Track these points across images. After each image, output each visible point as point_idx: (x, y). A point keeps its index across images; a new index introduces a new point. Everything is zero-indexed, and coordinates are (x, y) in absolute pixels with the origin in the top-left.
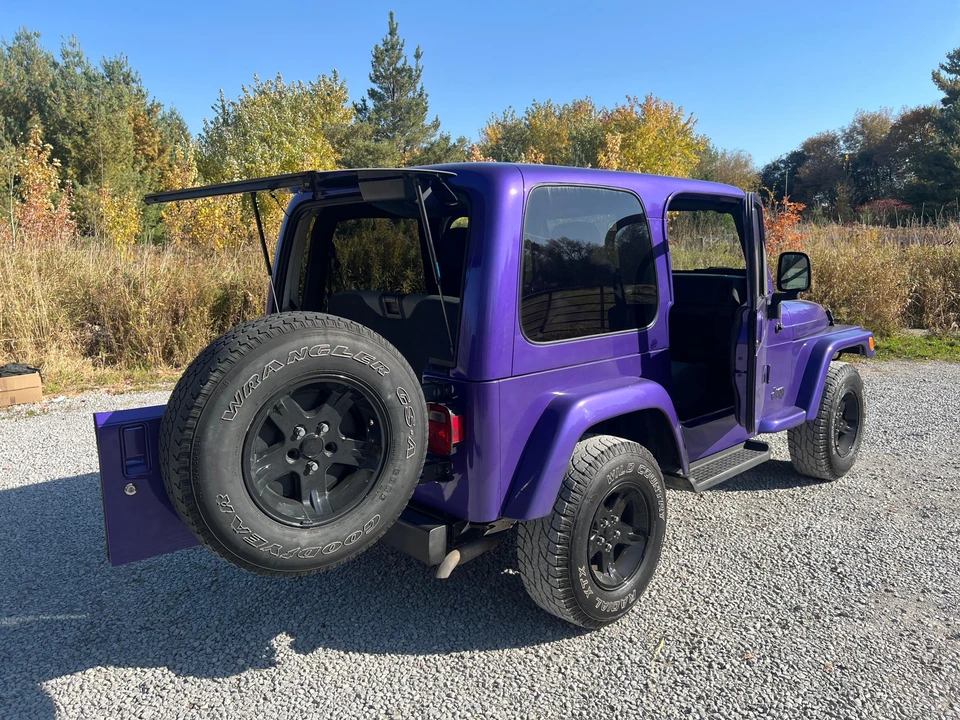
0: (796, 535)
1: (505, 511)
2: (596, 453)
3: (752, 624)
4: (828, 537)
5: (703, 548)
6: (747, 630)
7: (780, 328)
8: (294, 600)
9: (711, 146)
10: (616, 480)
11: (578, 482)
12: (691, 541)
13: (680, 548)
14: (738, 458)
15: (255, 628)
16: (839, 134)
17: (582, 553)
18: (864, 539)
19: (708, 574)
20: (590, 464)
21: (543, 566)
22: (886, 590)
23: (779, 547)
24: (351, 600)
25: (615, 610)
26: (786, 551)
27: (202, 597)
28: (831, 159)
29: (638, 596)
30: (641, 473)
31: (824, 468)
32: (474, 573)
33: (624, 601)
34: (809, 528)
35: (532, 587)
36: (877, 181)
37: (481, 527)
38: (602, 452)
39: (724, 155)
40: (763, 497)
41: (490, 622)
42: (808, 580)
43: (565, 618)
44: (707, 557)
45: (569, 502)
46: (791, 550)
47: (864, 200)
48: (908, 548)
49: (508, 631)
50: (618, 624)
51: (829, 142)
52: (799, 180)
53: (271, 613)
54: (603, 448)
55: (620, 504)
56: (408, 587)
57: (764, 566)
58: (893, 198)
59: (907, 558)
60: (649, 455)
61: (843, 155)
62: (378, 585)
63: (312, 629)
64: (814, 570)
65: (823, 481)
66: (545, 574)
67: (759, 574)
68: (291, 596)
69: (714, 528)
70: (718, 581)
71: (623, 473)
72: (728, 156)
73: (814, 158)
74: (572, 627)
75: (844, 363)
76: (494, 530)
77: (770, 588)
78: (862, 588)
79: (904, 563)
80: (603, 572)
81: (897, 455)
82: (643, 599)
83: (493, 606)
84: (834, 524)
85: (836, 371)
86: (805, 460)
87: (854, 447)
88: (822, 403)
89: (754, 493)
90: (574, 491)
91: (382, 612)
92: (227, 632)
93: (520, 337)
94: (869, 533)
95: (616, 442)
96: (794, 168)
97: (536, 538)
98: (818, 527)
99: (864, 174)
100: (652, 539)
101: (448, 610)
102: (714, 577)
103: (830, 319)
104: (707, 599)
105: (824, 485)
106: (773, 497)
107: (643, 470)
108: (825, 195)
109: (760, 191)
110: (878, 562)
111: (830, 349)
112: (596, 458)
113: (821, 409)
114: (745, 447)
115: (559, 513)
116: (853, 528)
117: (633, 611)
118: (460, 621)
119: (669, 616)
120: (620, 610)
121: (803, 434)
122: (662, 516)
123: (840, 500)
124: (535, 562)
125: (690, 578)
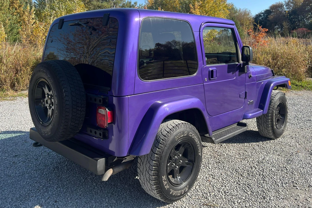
0: (258, 162)
1: (130, 152)
2: (171, 127)
3: (237, 201)
4: (271, 163)
5: (220, 167)
6: (234, 203)
7: (251, 76)
8: (45, 190)
9: (235, 7)
10: (179, 139)
11: (163, 140)
12: (215, 164)
13: (210, 167)
14: (234, 129)
15: (26, 203)
16: (284, 3)
17: (164, 170)
18: (286, 164)
19: (221, 179)
20: (168, 132)
21: (147, 176)
22: (294, 186)
23: (251, 167)
24: (70, 190)
25: (179, 194)
26: (254, 169)
27: (6, 188)
28: (281, 12)
29: (190, 188)
30: (191, 136)
31: (271, 134)
32: (123, 178)
33: (183, 191)
34: (264, 159)
35: (144, 185)
36: (299, 21)
37: (121, 159)
38: (173, 127)
39: (240, 10)
40: (246, 146)
41: (127, 200)
42: (262, 182)
43: (157, 198)
44: (221, 171)
45: (158, 148)
46: (256, 168)
47: (294, 28)
48: (304, 168)
49: (134, 204)
50: (181, 201)
51: (280, 6)
52: (269, 20)
53: (34, 196)
54: (174, 125)
55: (182, 149)
56: (94, 184)
57: (244, 175)
58: (305, 28)
59: (303, 172)
60: (194, 128)
61: (285, 11)
62: (82, 183)
63: (51, 203)
64: (265, 177)
65: (271, 139)
66: (148, 179)
67: (242, 179)
68: (44, 188)
69: (225, 159)
70: (225, 182)
71: (182, 136)
72: (241, 11)
73: (274, 12)
74: (161, 202)
75: (278, 91)
76: (126, 160)
77: (246, 185)
78: (284, 185)
79: (302, 174)
80: (174, 178)
81: (302, 128)
82: (192, 190)
83: (129, 193)
84: (274, 157)
85: (275, 94)
86: (264, 130)
87: (284, 125)
88: (269, 107)
89: (243, 144)
90: (161, 144)
91: (82, 195)
92: (14, 204)
93: (138, 78)
94: (289, 162)
95: (180, 123)
96: (267, 16)
97: (144, 164)
98: (268, 159)
99: (294, 18)
100: (196, 164)
101: (109, 195)
102: (223, 180)
103: (273, 73)
104: (219, 190)
105: (271, 141)
106: (251, 146)
107: (191, 134)
108: (279, 26)
109: (254, 24)
110: (291, 174)
111: (272, 85)
112: (171, 129)
113: (269, 110)
114: (237, 125)
115: (154, 153)
116: (282, 159)
117: (188, 195)
118: (114, 199)
119: (202, 197)
120: (181, 195)
121: (262, 120)
122: (200, 154)
123: (278, 147)
124: (144, 174)
125: (213, 180)
